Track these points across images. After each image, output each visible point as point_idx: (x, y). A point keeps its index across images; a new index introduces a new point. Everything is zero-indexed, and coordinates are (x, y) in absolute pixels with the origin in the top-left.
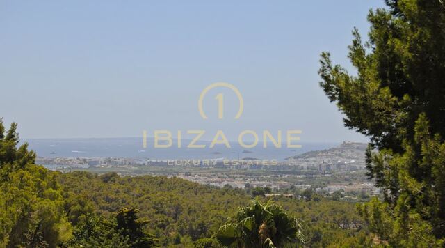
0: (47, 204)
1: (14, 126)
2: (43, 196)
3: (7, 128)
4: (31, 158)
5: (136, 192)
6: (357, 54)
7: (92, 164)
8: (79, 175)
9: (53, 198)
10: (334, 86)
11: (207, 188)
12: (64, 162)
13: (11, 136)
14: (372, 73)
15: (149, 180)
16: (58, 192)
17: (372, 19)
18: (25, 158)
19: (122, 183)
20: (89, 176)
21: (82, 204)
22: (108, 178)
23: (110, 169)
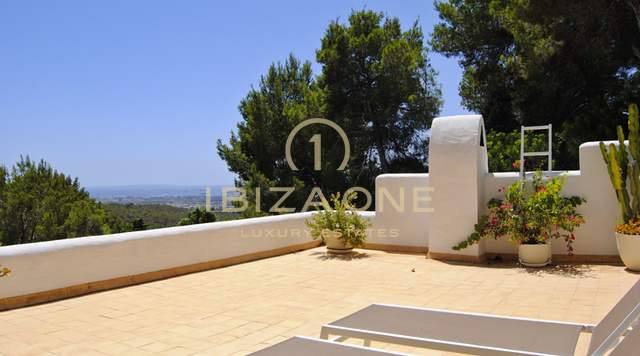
0: (96, 217)
1: (77, 179)
2: (94, 213)
3: (73, 180)
4: (87, 195)
5: (144, 212)
6: (233, 141)
7: (120, 199)
8: (113, 205)
9: (100, 214)
10: (223, 153)
11: (182, 209)
12: (105, 199)
13: (75, 184)
14: (238, 148)
15: (151, 206)
16: (102, 211)
17: (239, 126)
18: (83, 195)
19: (136, 208)
20: (118, 205)
21: (115, 218)
22: (129, 206)
23: (130, 201)
